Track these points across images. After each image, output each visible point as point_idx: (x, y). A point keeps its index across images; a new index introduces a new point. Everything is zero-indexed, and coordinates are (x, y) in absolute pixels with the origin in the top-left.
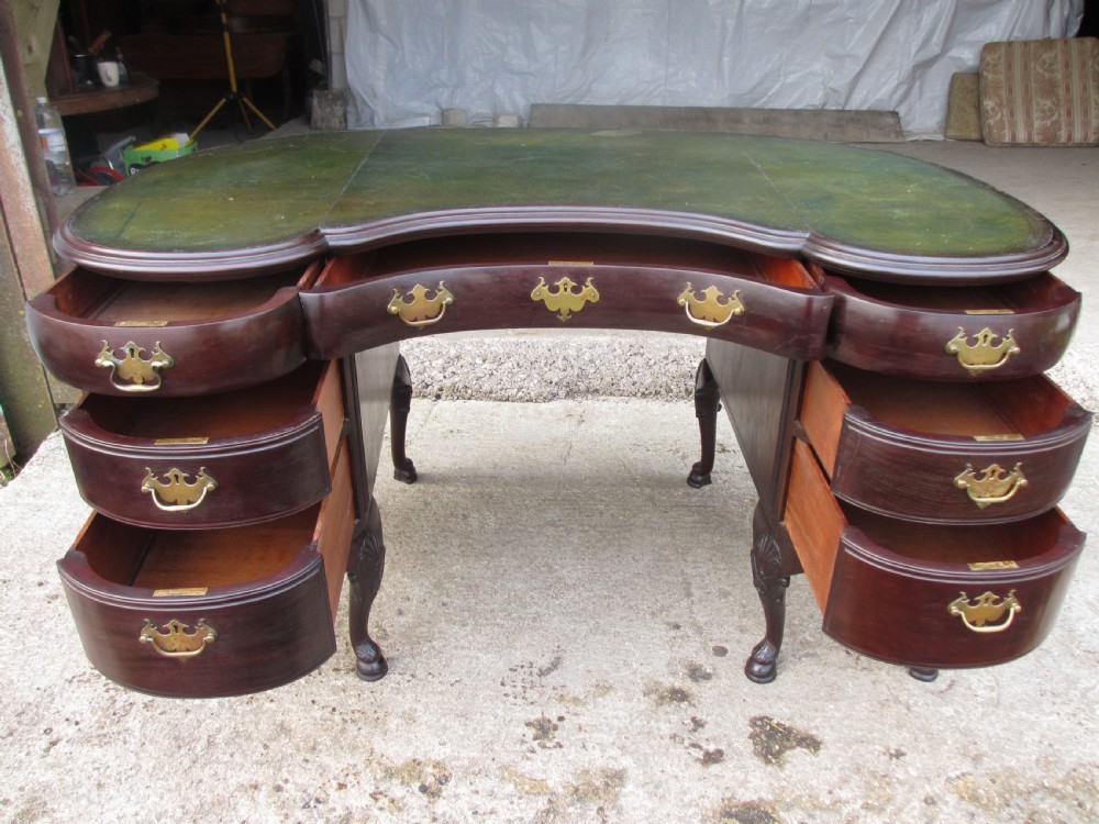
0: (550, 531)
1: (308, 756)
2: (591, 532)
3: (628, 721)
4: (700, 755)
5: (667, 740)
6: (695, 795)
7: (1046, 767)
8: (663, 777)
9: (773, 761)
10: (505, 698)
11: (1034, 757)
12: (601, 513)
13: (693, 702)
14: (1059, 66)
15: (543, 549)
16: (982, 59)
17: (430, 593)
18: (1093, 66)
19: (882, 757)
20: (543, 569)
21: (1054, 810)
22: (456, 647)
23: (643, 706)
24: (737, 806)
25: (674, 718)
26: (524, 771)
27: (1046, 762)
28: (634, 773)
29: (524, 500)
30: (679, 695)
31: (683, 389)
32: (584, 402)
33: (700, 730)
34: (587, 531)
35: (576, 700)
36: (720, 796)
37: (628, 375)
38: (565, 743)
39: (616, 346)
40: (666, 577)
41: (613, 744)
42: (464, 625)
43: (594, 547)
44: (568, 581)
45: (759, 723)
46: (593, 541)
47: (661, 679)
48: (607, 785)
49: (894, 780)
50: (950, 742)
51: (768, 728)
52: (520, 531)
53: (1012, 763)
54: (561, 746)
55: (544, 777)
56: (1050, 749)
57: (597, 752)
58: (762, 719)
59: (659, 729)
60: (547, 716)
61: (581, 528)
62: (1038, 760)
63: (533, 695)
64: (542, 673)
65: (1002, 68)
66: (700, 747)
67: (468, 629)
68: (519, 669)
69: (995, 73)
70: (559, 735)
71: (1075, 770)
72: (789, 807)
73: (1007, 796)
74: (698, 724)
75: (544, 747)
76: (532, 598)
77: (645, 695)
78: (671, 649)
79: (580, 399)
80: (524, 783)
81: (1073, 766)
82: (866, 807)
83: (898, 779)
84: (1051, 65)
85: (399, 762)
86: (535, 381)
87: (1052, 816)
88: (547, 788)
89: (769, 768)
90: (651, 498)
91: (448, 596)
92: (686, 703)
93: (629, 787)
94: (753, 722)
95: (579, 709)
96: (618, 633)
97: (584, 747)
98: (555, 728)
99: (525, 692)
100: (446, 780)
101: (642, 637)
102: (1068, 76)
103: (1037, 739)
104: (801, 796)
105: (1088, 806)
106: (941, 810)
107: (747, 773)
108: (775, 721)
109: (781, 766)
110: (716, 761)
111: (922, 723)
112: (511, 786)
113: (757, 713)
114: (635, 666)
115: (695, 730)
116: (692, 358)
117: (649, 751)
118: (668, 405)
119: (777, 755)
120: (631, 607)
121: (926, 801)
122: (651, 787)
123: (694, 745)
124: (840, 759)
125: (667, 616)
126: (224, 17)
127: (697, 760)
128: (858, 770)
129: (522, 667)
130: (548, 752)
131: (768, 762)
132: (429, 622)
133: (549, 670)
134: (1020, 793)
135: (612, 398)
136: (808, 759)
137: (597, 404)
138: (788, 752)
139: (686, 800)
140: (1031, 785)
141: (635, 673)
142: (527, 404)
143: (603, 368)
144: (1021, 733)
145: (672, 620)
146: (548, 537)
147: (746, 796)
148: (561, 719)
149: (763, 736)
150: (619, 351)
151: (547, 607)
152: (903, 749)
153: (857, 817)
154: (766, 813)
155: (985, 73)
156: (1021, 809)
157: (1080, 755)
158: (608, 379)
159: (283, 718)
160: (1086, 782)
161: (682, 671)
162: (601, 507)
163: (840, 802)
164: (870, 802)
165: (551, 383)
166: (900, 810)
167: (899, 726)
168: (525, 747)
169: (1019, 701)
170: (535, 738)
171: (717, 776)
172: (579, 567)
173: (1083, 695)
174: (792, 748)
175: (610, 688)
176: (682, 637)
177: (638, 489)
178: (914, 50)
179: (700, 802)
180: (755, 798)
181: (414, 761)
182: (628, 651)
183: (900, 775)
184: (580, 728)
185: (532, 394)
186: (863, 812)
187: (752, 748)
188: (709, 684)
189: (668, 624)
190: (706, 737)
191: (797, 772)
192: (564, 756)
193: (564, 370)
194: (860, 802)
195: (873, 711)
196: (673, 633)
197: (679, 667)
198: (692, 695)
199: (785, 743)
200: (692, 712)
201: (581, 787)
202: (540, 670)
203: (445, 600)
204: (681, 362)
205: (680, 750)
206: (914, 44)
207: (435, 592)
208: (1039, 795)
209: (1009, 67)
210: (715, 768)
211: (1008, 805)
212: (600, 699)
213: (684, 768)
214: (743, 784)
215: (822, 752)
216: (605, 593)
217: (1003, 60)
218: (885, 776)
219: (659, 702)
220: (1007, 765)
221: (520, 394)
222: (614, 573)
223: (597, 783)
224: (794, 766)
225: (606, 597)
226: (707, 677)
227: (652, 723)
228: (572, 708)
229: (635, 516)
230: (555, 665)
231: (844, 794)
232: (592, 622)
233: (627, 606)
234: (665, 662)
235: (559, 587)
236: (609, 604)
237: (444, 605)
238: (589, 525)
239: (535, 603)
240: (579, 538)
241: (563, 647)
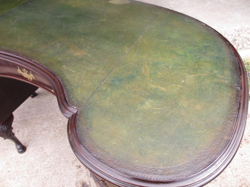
0: (44, 132)
2: (57, 131)
15: (41, 141)
17: (5, 167)
20: (41, 150)
29: (37, 120)
34: (55, 130)
42: (14, 179)
43: (57, 137)
44: (48, 154)
46: (57, 134)
52: (34, 134)
61: (53, 130)
67: (15, 180)
76: (36, 163)
78: (77, 177)
91: (10, 167)
96: (62, 173)
101: (69, 173)
125: (77, 163)
132: (3, 180)
146: (43, 135)
151: (41, 166)
162: (60, 119)
172: (52, 147)
176: (80, 171)
182: (64, 180)
189: (77, 166)
196: (78, 170)
197: (79, 184)
216: (59, 157)
232: (54, 170)
233: (65, 161)
234: (75, 183)
235: (45, 157)
236: (59, 161)
237: (9, 172)
238: (56, 128)
239: (37, 165)
240: (53, 134)
241: (44, 183)
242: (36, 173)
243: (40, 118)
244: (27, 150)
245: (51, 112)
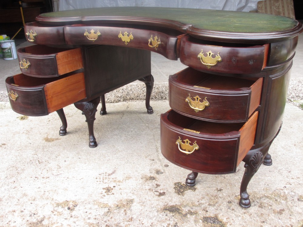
0: (115, 137)
1: (32, 202)
3: (136, 186)
4: (158, 194)
5: (148, 190)
6: (155, 204)
7: (266, 191)
8: (145, 200)
9: (181, 194)
10: (97, 182)
11: (262, 188)
12: (132, 131)
13: (156, 180)
14: (281, 7)
15: (113, 142)
16: (258, 6)
17: (75, 155)
18: (291, 7)
19: (215, 191)
20: (112, 147)
21: (268, 202)
22: (82, 169)
23: (141, 182)
24: (168, 207)
25: (150, 184)
26: (101, 201)
27: (266, 190)
28: (137, 200)
29: (107, 129)
30: (152, 178)
31: (160, 97)
32: (129, 102)
33: (158, 187)
35: (119, 181)
36: (163, 204)
37: (143, 93)
38: (115, 193)
39: (139, 85)
40: (151, 147)
41: (131, 192)
42: (85, 163)
44: (120, 150)
45: (177, 184)
46: (129, 139)
47: (147, 174)
48: (128, 203)
49: (219, 197)
50: (237, 186)
51: (180, 185)
52: (105, 137)
53: (256, 190)
54: (113, 194)
55: (107, 203)
56: (268, 186)
57: (125, 195)
58: (178, 183)
59: (145, 188)
60: (110, 186)
61: (125, 136)
62: (264, 189)
63: (105, 181)
64: (109, 175)
65: (264, 8)
66: (158, 192)
67: (86, 164)
68: (102, 174)
69: (262, 10)
70: (113, 191)
71: (275, 191)
72: (185, 206)
73: (254, 199)
74: (158, 185)
75: (108, 194)
77: (142, 179)
78: (151, 166)
79: (128, 101)
80: (101, 205)
81: (274, 190)
82: (210, 205)
83: (220, 197)
84: (278, 7)
85: (61, 202)
86: (113, 97)
87: (267, 204)
88: (108, 206)
89: (179, 196)
90: (148, 127)
91: (81, 156)
92: (155, 180)
93: (135, 204)
94: (175, 184)
95: (120, 184)
96: (134, 163)
97: (121, 194)
98: (112, 189)
99: (103, 180)
100: (76, 206)
101: (142, 163)
102: (284, 10)
103: (264, 183)
104: (189, 203)
105: (279, 200)
106: (233, 204)
107: (172, 198)
108: (182, 183)
109: (183, 195)
110: (163, 195)
111: (228, 181)
112: (97, 206)
113: (177, 181)
114: (139, 171)
115: (157, 187)
116: (163, 87)
117: (142, 194)
118: (155, 102)
119: (182, 192)
120: (139, 156)
121: (228, 202)
122: (141, 203)
123: (156, 191)
124: (202, 192)
125: (150, 157)
126: (20, 3)
127: (157, 195)
128: (208, 195)
129: (103, 174)
130: (109, 196)
131: (179, 194)
132: (74, 163)
133: (112, 174)
134: (258, 198)
135: (138, 101)
136: (192, 193)
137: (133, 103)
138: (186, 191)
139: (152, 206)
140: (261, 196)
141: (139, 173)
142: (110, 104)
143: (135, 92)
144: (259, 182)
145: (152, 158)
146: (114, 138)
147: (171, 204)
148: (114, 187)
149: (178, 188)
150: (140, 87)
151: (112, 157)
152: (222, 189)
153: (206, 208)
154: (178, 209)
155: (259, 10)
156: (258, 203)
157: (277, 187)
158: (136, 95)
159: (25, 192)
160: (278, 194)
161: (154, 172)
162: (132, 130)
163: (201, 204)
164: (211, 203)
165: (118, 97)
166: (220, 205)
167: (221, 183)
168: (102, 195)
169: (259, 174)
170: (105, 192)
171: (163, 199)
172: (124, 146)
173: (279, 171)
174: (187, 190)
175: (131, 177)
176: (155, 163)
177: (144, 124)
178: (237, 4)
179: (157, 206)
180: (174, 204)
181: (66, 201)
182: (137, 167)
183: (221, 195)
184: (120, 189)
185: (112, 100)
186: (208, 206)
187: (174, 191)
188: (162, 175)
190: (160, 189)
191: (188, 197)
192: (114, 196)
193: (122, 93)
194: (207, 203)
195: (213, 179)
196: (152, 162)
197: (153, 171)
198: (157, 178)
199: (185, 189)
200: (156, 182)
201: (119, 205)
202: (109, 174)
203: (80, 157)
204: (159, 88)
205: (152, 193)
206: (237, 2)
207: (77, 155)
208: (264, 198)
209: (266, 8)
210: (162, 197)
211: (254, 202)
212: (127, 181)
213: (152, 197)
214: (171, 201)
215: (197, 191)
216: (131, 152)
217: (264, 6)
218: (216, 196)
219: (146, 180)
220: (254, 191)
221: (108, 101)
222: (134, 147)
223: (124, 203)
224: (187, 195)
225: (131, 153)
226: (162, 173)
227: (143, 186)
228: (118, 183)
229: (142, 132)
230: (113, 173)
231: (203, 202)
232: (126, 160)
233: (138, 155)
234: (149, 170)
235: (116, 151)
236: (132, 155)
237: (80, 158)
238: (128, 135)
239: (109, 156)
240: (124, 138)
241: (116, 168)
242: (108, 161)
243: (111, 128)
244: (98, 146)
245: (121, 125)
